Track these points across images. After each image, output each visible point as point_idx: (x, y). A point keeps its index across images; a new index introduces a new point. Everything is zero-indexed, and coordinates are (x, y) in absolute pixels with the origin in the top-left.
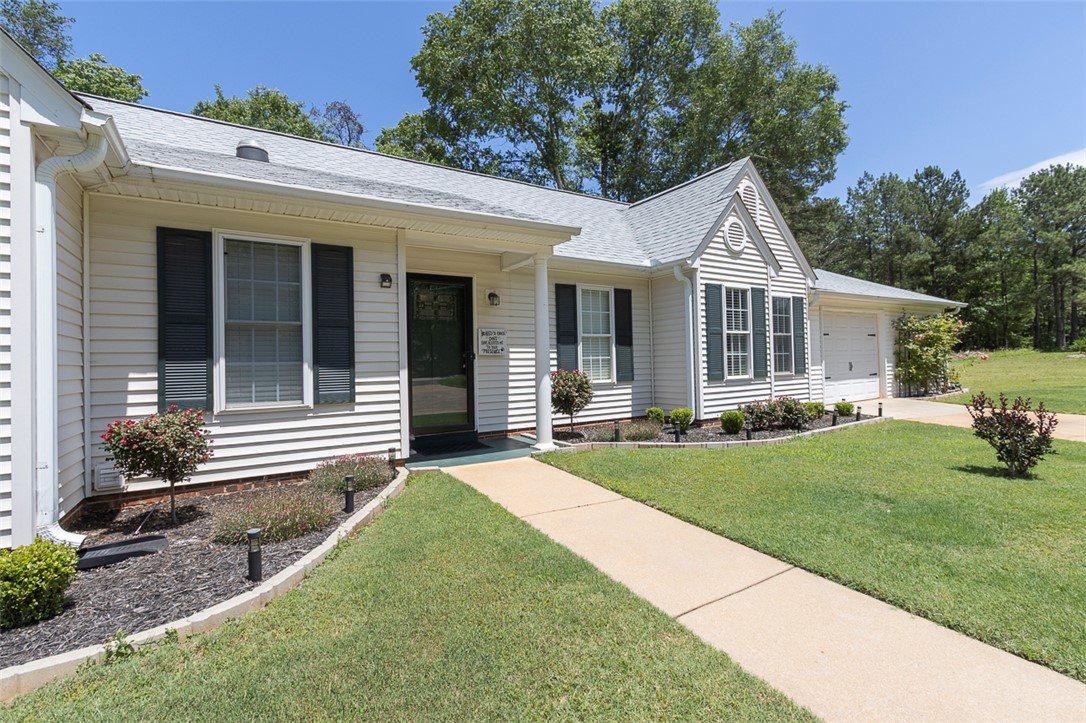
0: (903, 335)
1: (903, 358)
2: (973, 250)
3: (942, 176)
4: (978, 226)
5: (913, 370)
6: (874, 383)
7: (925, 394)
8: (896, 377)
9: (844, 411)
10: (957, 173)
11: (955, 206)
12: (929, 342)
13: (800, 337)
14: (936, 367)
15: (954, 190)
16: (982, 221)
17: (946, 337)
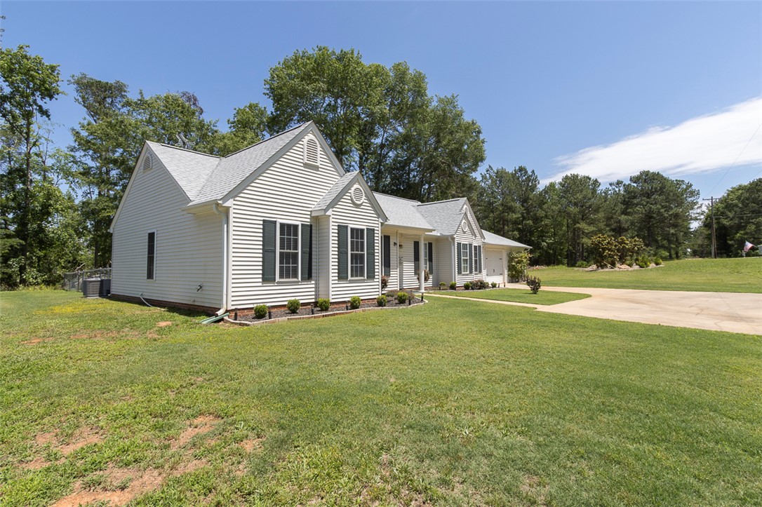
0: (511, 259)
1: (511, 268)
2: (541, 213)
3: (527, 172)
4: (543, 201)
5: (514, 273)
6: (501, 277)
7: (517, 282)
8: (508, 275)
9: (494, 286)
10: (533, 171)
11: (533, 188)
12: (519, 262)
13: (480, 260)
14: (521, 272)
15: (531, 180)
16: (545, 198)
17: (525, 260)
